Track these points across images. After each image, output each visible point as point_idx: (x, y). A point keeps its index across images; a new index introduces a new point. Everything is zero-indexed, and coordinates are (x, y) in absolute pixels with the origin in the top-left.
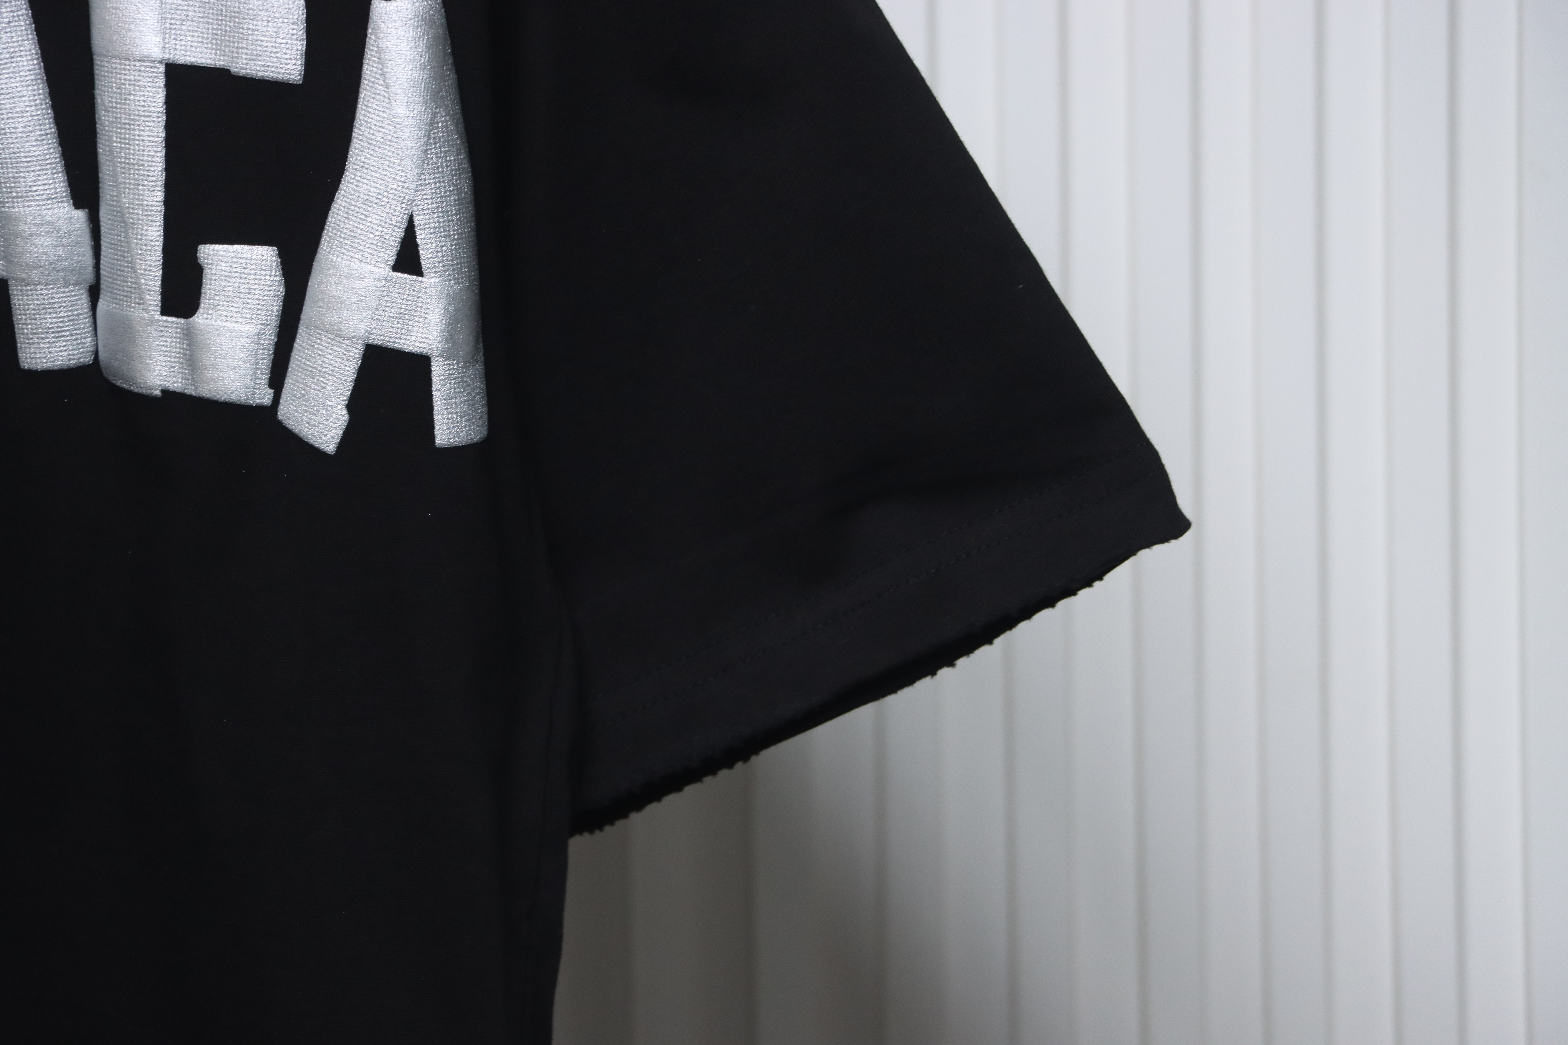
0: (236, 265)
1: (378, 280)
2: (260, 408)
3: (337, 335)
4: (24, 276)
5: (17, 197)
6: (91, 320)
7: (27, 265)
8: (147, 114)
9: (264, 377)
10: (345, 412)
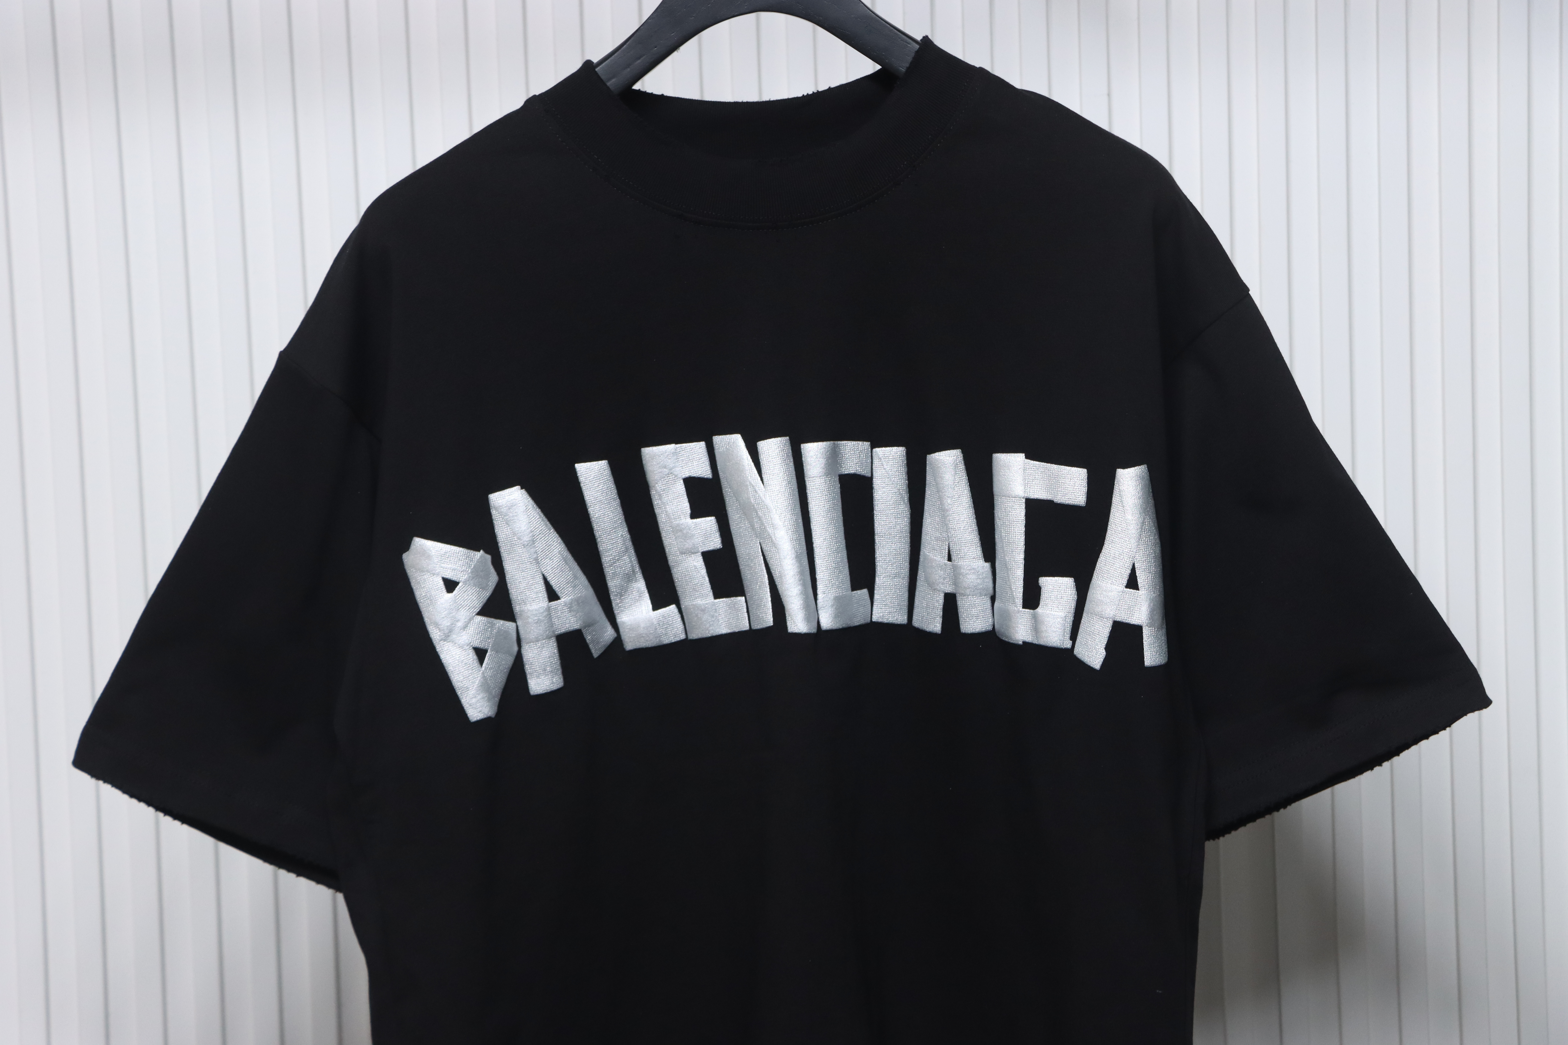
0: (1056, 586)
1: (1119, 592)
2: (1066, 650)
3: (1100, 617)
4: (963, 592)
5: (960, 558)
6: (992, 611)
7: (965, 587)
8: (1017, 520)
9: (1068, 635)
10: (1104, 651)
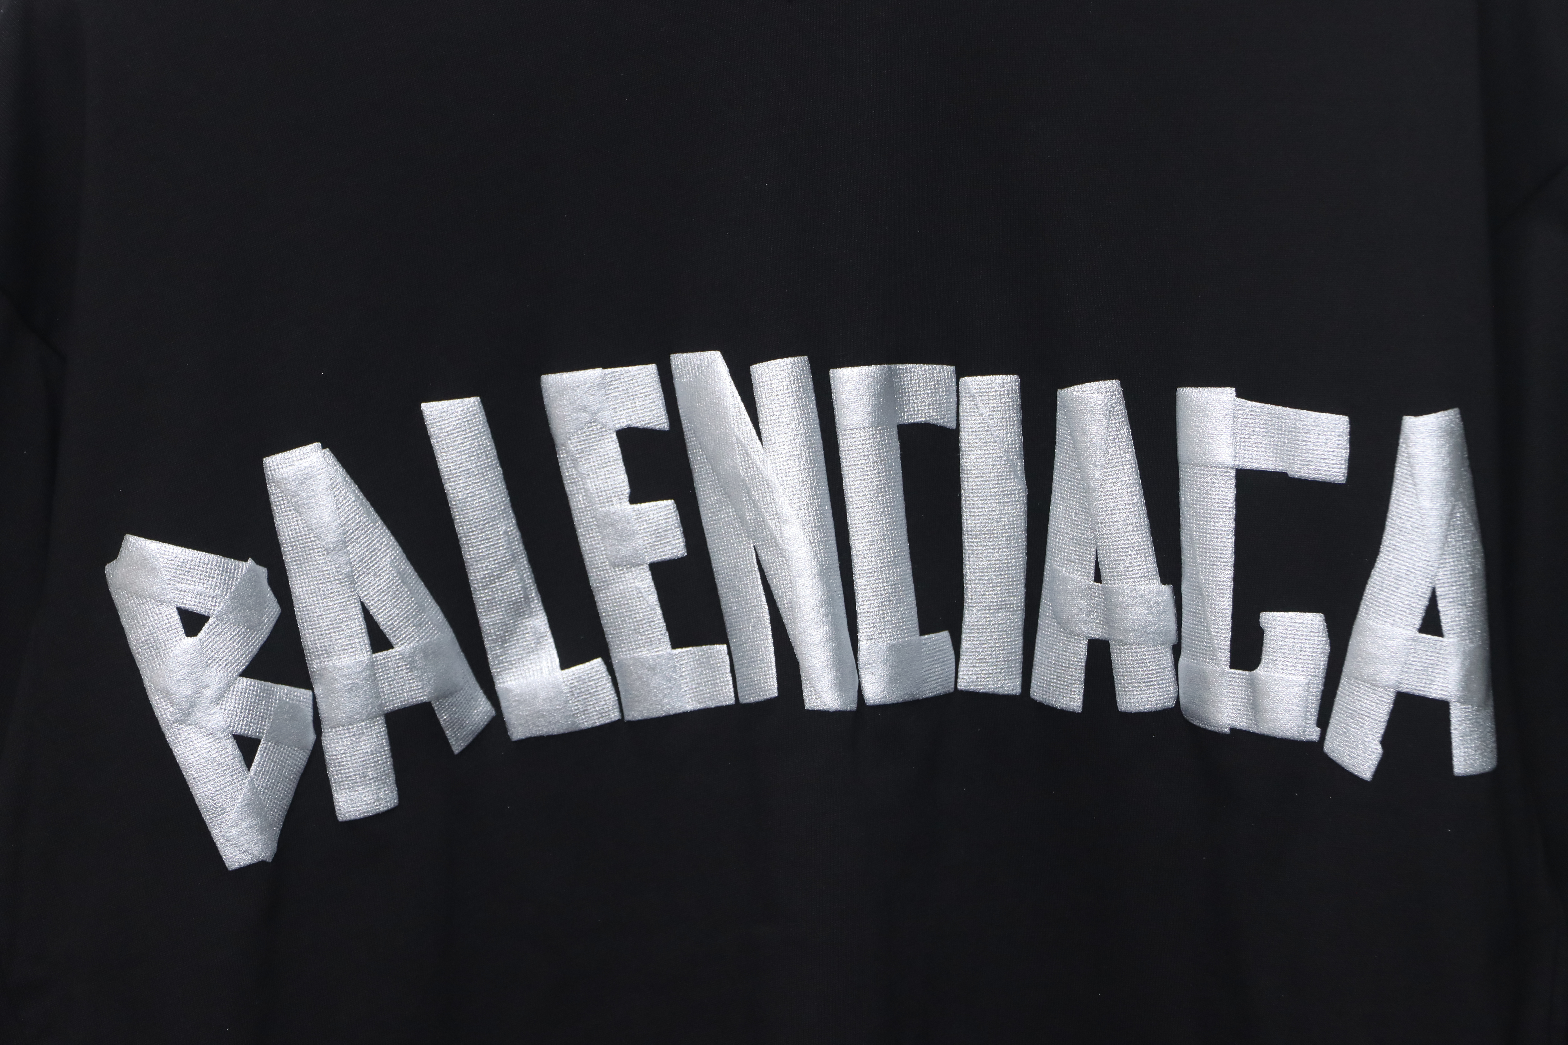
0: (1291, 628)
1: (1407, 640)
2: (1310, 743)
3: (1373, 685)
4: (1122, 637)
5: (1118, 576)
6: (1174, 672)
7: (1125, 629)
8: (1220, 509)
9: (1313, 718)
10: (1379, 747)
